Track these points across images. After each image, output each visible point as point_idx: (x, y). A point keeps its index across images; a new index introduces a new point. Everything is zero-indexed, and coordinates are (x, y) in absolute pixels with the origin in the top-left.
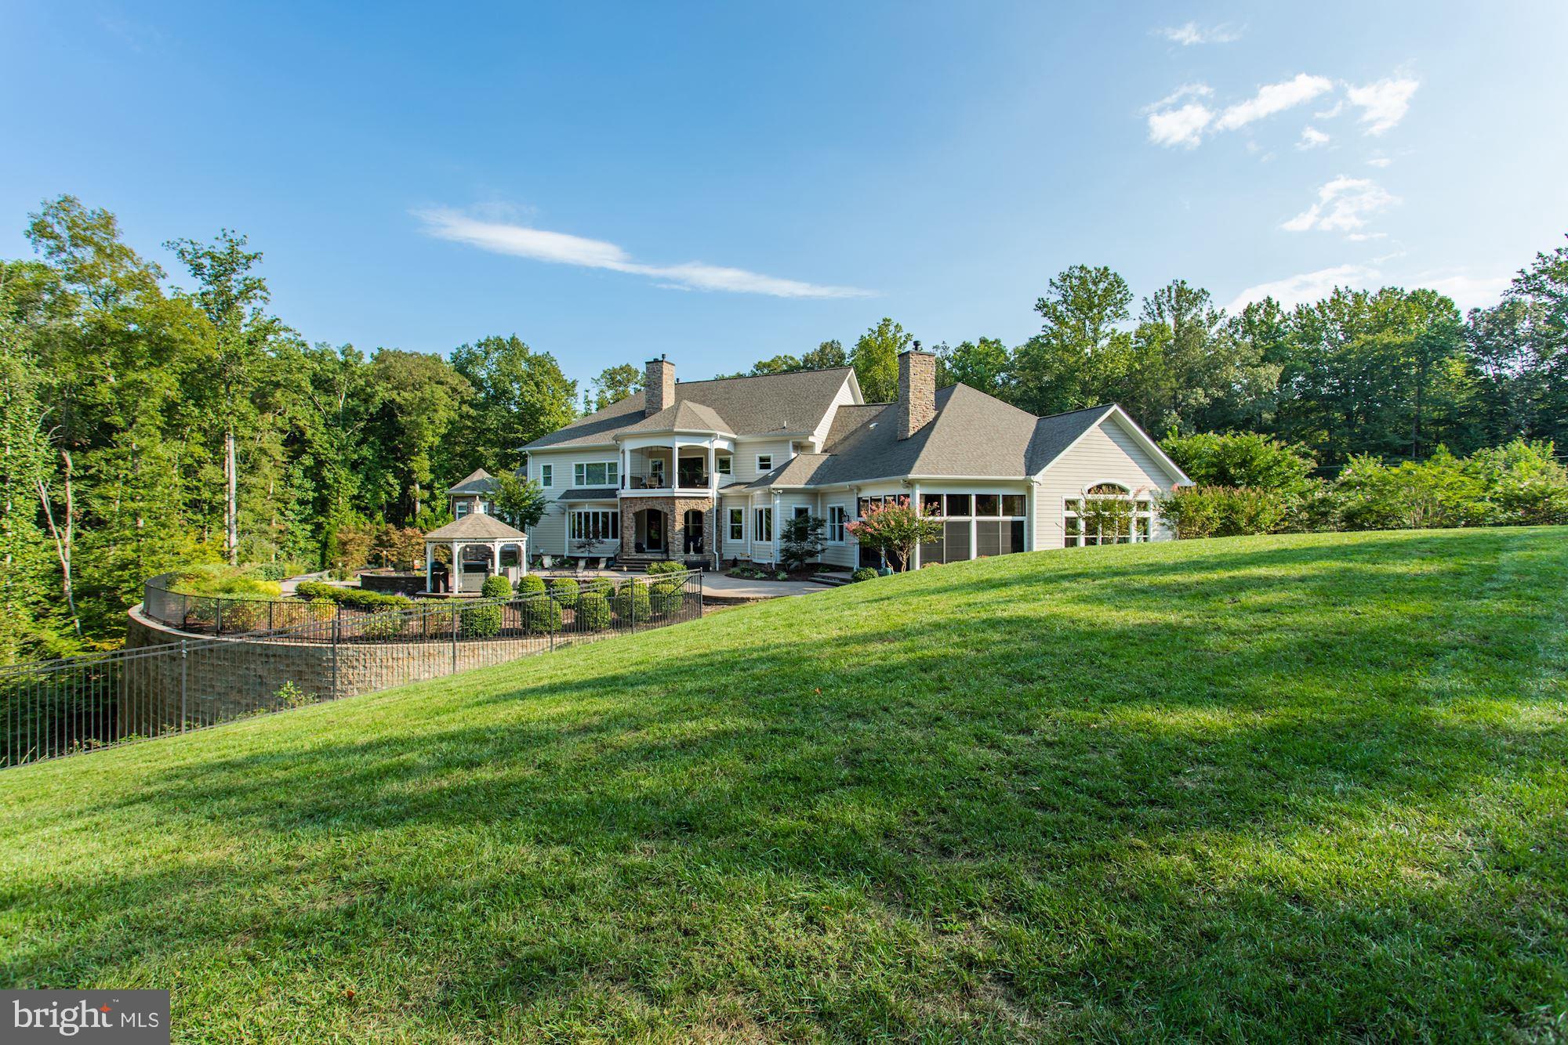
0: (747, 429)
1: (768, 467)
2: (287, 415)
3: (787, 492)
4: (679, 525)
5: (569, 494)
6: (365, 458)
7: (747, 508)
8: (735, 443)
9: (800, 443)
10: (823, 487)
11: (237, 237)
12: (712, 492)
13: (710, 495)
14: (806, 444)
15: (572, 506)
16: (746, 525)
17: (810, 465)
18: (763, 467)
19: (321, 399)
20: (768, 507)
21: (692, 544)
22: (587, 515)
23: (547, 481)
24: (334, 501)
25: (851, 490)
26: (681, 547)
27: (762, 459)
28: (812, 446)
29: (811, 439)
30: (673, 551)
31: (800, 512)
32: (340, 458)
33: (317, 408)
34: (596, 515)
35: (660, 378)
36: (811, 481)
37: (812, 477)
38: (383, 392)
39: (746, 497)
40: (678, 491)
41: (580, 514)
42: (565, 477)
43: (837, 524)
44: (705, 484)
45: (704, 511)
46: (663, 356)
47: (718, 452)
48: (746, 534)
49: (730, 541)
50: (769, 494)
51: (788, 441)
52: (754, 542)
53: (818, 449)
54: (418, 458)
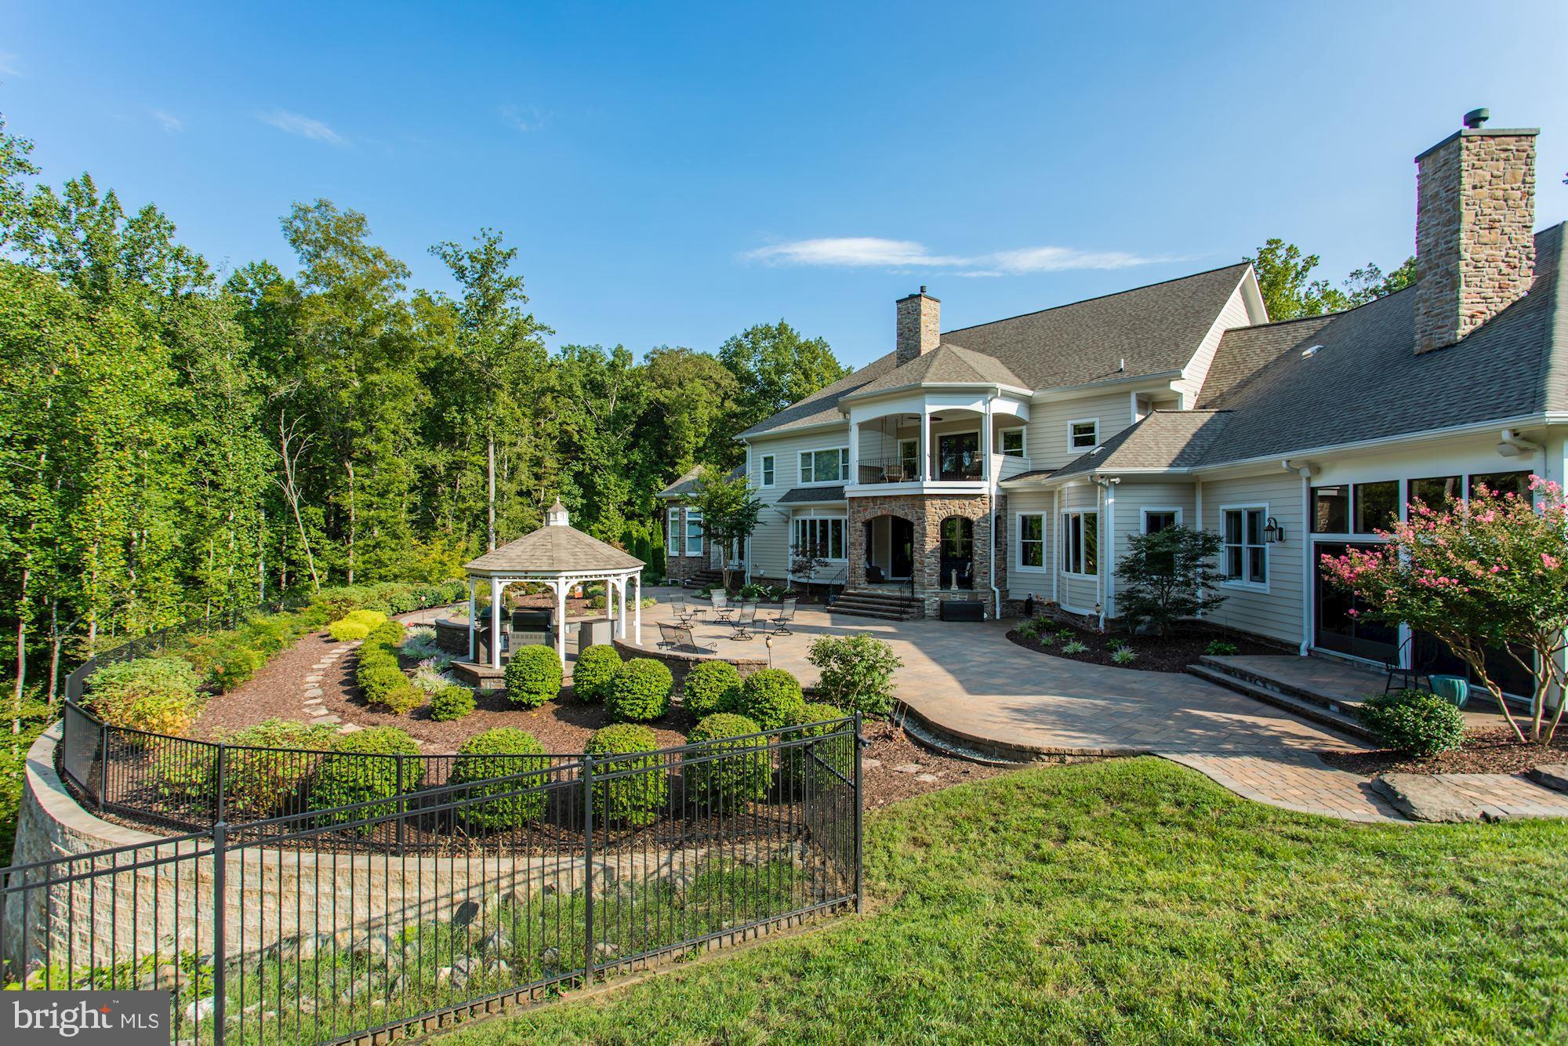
0: (1051, 380)
1: (1090, 441)
2: (558, 421)
3: (1129, 481)
4: (931, 541)
5: (793, 495)
6: (636, 463)
7: (1050, 514)
8: (1030, 404)
9: (1150, 396)
10: (1210, 469)
11: (494, 235)
12: (989, 486)
13: (985, 491)
14: (1163, 397)
15: (796, 511)
16: (1050, 541)
17: (1176, 431)
18: (1078, 442)
19: (593, 403)
20: (1090, 510)
21: (954, 574)
22: (813, 522)
23: (769, 480)
24: (605, 508)
25: (1293, 472)
26: (936, 578)
27: (1077, 429)
28: (1173, 401)
29: (1175, 386)
30: (922, 585)
31: (1155, 522)
32: (611, 463)
33: (589, 412)
34: (824, 523)
35: (917, 321)
36: (1181, 459)
37: (1183, 452)
38: (650, 392)
39: (1050, 494)
40: (929, 484)
41: (804, 522)
42: (791, 472)
43: (1245, 545)
44: (977, 473)
45: (975, 518)
46: (922, 289)
47: (1000, 420)
48: (1050, 558)
49: (1020, 568)
50: (1092, 487)
51: (1128, 393)
52: (1063, 573)
53: (1188, 403)
54: (683, 461)
